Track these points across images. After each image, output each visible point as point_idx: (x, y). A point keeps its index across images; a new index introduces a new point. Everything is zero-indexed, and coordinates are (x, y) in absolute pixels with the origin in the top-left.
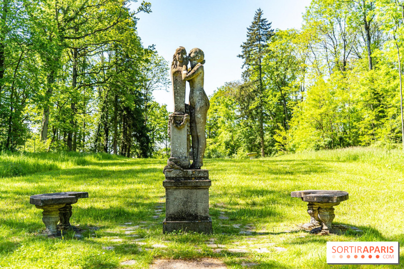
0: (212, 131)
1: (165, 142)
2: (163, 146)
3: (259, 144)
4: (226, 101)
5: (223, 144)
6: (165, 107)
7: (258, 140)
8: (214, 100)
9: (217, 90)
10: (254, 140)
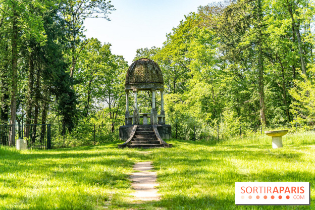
0: (179, 81)
1: (108, 100)
2: (105, 105)
3: (257, 102)
4: (201, 34)
5: (199, 104)
6: (109, 48)
7: (255, 96)
8: (180, 36)
9: (185, 20)
10: (248, 96)
